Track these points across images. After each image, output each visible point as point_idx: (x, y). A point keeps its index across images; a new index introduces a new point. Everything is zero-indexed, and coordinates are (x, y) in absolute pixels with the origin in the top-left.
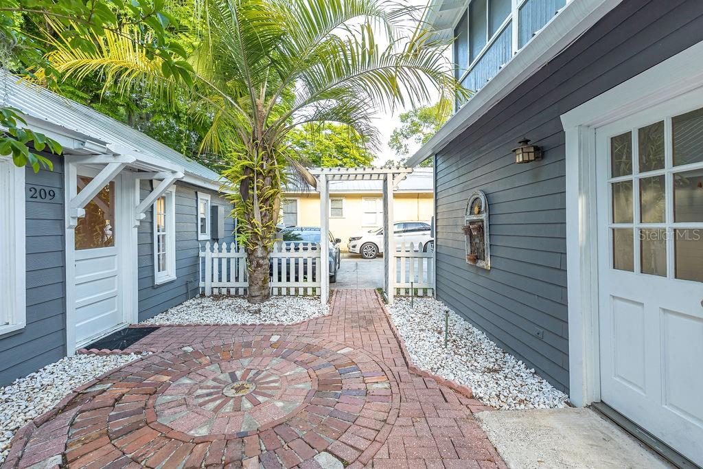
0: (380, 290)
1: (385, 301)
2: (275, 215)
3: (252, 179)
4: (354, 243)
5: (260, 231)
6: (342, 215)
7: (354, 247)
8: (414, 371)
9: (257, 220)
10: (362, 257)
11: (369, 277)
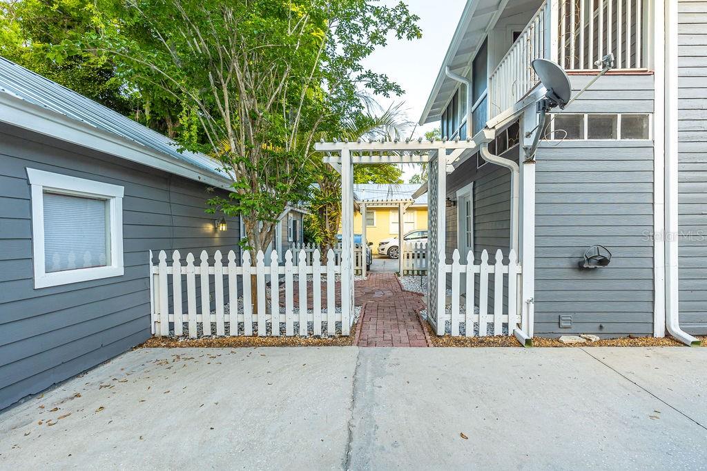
0: (397, 273)
1: (399, 276)
2: (337, 226)
3: (325, 207)
4: (382, 247)
5: (329, 235)
6: (373, 224)
7: (383, 250)
8: (404, 291)
9: (327, 230)
10: (389, 258)
11: (392, 268)
